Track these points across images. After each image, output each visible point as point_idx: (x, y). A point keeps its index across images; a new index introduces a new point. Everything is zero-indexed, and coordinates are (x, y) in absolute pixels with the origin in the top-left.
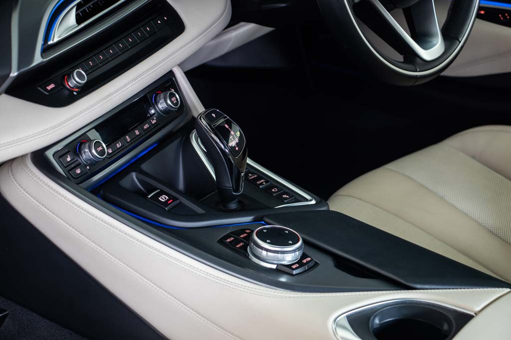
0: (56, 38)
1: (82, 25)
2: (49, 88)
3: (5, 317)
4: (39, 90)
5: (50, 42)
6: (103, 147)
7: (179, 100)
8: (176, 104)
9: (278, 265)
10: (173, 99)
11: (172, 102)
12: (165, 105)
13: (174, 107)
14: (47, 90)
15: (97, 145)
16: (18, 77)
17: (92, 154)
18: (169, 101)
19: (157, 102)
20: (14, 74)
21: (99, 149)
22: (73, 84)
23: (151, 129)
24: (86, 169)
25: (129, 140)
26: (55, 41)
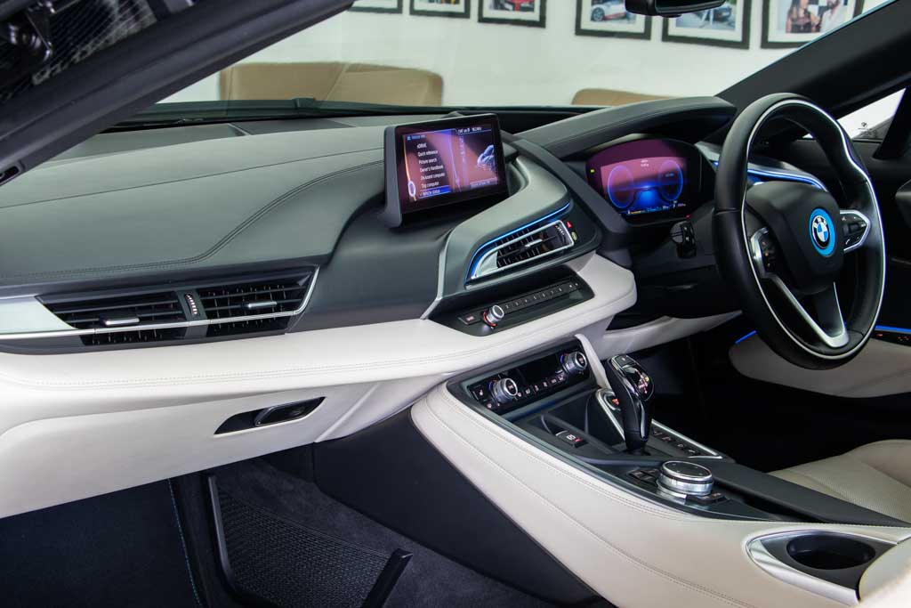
0: (476, 274)
1: (502, 269)
2: (469, 319)
3: (408, 559)
4: (459, 320)
5: (473, 277)
6: (514, 386)
8: (583, 365)
9: (688, 495)
10: (580, 360)
11: (580, 362)
12: (572, 365)
13: (581, 368)
14: (466, 321)
15: (508, 384)
16: (442, 302)
17: (502, 391)
18: (576, 362)
19: (564, 363)
20: (439, 299)
21: (511, 387)
22: (491, 319)
23: (559, 384)
24: (497, 406)
25: (537, 389)
26: (478, 276)
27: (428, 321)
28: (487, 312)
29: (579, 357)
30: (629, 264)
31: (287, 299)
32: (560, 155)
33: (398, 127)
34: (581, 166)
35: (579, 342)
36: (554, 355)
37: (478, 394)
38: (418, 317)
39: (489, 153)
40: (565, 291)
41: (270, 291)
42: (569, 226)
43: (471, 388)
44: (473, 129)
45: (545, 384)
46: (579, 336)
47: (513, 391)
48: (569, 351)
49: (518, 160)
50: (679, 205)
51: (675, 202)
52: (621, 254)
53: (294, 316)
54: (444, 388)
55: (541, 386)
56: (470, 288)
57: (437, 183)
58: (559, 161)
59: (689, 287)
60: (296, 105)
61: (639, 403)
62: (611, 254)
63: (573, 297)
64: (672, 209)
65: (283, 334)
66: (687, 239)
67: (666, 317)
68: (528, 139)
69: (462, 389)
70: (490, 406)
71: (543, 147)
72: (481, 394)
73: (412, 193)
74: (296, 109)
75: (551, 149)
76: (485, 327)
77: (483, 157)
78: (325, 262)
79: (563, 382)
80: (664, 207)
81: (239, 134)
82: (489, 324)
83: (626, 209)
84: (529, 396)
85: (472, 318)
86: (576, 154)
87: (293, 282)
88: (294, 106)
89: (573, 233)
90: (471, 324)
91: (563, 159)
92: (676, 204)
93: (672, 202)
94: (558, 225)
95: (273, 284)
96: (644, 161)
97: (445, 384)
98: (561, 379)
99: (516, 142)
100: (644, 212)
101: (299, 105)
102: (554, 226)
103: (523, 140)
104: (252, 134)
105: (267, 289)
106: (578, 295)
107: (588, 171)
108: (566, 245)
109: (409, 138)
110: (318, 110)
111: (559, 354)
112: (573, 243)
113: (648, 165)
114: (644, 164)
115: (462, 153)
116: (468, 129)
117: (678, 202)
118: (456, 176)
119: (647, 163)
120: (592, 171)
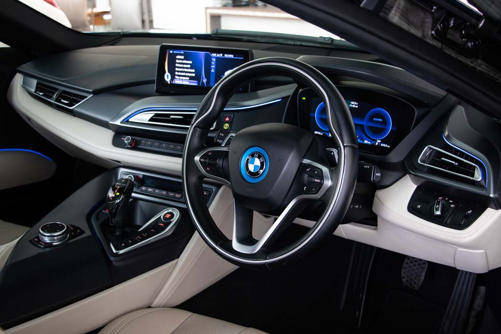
2: (122, 139)
5: (130, 120)
20: (110, 122)
44: (226, 55)
50: (382, 145)
57: (188, 78)
73: (168, 79)
80: (366, 142)
92: (379, 143)
93: (376, 141)
96: (353, 103)
109: (171, 52)
113: (357, 107)
114: (353, 105)
115: (212, 67)
116: (221, 55)
117: (382, 142)
118: (204, 78)
119: (356, 105)
120: (304, 98)
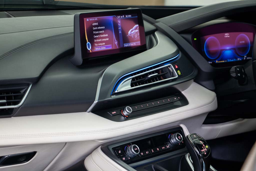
1: (133, 88)
2: (113, 113)
4: (108, 113)
5: (116, 92)
6: (138, 149)
7: (182, 138)
8: (180, 140)
10: (179, 137)
11: (178, 138)
13: (179, 141)
14: (112, 114)
15: (135, 147)
16: (97, 103)
17: (132, 151)
18: (177, 138)
19: (170, 138)
20: (96, 102)
21: (136, 149)
22: (125, 113)
23: (166, 150)
24: (128, 159)
25: (153, 151)
26: (119, 91)
27: (91, 113)
28: (123, 110)
29: (178, 135)
30: (214, 88)
31: (14, 99)
32: (178, 31)
33: (81, 14)
34: (189, 37)
35: (181, 128)
36: (165, 134)
37: (118, 152)
38: (85, 111)
39: (136, 29)
40: (171, 101)
41: (5, 95)
42: (177, 67)
43: (114, 149)
44: (126, 16)
45: (158, 149)
46: (182, 126)
47: (137, 151)
48: (174, 133)
49: (156, 33)
50: (248, 58)
51: (245, 56)
52: (210, 83)
53: (16, 108)
54: (99, 149)
55: (155, 150)
56: (114, 97)
57: (104, 44)
58: (177, 34)
59: (243, 101)
60: (43, 3)
61: (202, 160)
62: (204, 83)
63: (176, 104)
64: (243, 60)
65: (10, 117)
66: (239, 75)
67: (240, 119)
68: (163, 22)
69: (109, 149)
70: (124, 159)
71: (169, 26)
72: (120, 152)
73: (89, 48)
74: (43, 5)
75: (173, 28)
76: (123, 118)
77: (132, 31)
78: (36, 81)
79: (168, 149)
80: (238, 59)
81: (9, 17)
82: (124, 116)
83: (215, 60)
84: (148, 155)
85: (115, 112)
86: (185, 30)
87: (18, 91)
88: (42, 4)
89: (178, 71)
90: (114, 115)
91: (179, 33)
92: (246, 58)
93: (244, 57)
94: (169, 66)
95: (7, 92)
96: (226, 34)
97: (100, 148)
98: (168, 147)
99: (157, 24)
100: (226, 61)
101: (45, 3)
102: (167, 67)
103: (160, 23)
104: (15, 17)
105: (4, 94)
106: (179, 103)
107: (193, 39)
108: (173, 77)
109: (88, 20)
110: (55, 6)
111: (168, 134)
112: (177, 76)
113: (229, 36)
114: (226, 35)
115: (119, 28)
116: (123, 16)
117: (247, 57)
118: (115, 40)
119: (228, 35)
120: (195, 39)
